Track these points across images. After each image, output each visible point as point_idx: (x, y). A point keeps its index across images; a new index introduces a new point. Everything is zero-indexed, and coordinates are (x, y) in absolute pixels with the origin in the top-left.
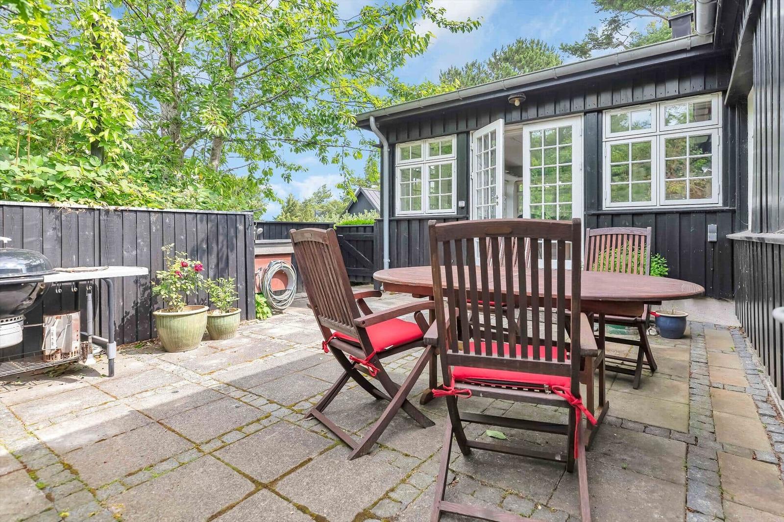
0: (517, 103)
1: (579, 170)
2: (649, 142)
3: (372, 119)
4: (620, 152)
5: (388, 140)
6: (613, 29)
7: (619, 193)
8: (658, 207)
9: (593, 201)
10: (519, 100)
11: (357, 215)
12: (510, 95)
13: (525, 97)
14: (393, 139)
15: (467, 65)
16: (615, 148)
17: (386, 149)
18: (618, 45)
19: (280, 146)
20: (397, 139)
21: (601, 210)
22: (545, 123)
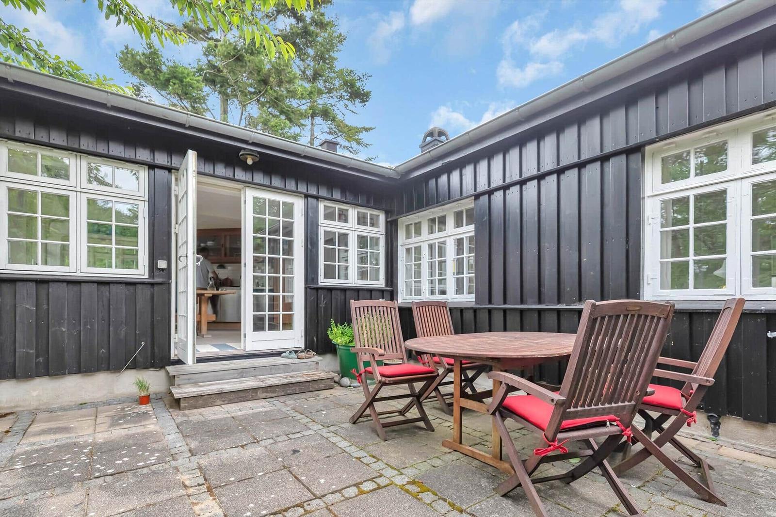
0: (250, 162)
1: (301, 246)
9: (313, 276)
10: (253, 159)
12: (244, 149)
22: (273, 193)
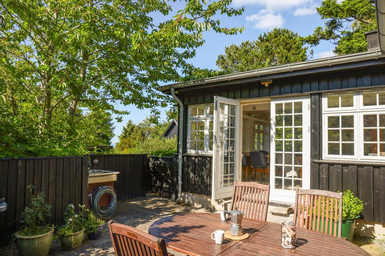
0: (266, 85)
2: (353, 116)
3: (172, 90)
4: (333, 122)
5: (183, 103)
6: (332, 28)
7: (333, 150)
8: (359, 160)
9: (316, 153)
10: (268, 83)
11: (170, 138)
12: (261, 80)
13: (272, 81)
14: (186, 102)
15: (243, 43)
16: (330, 118)
17: (182, 109)
18: (336, 37)
19: (114, 102)
20: (189, 102)
21: (322, 159)
